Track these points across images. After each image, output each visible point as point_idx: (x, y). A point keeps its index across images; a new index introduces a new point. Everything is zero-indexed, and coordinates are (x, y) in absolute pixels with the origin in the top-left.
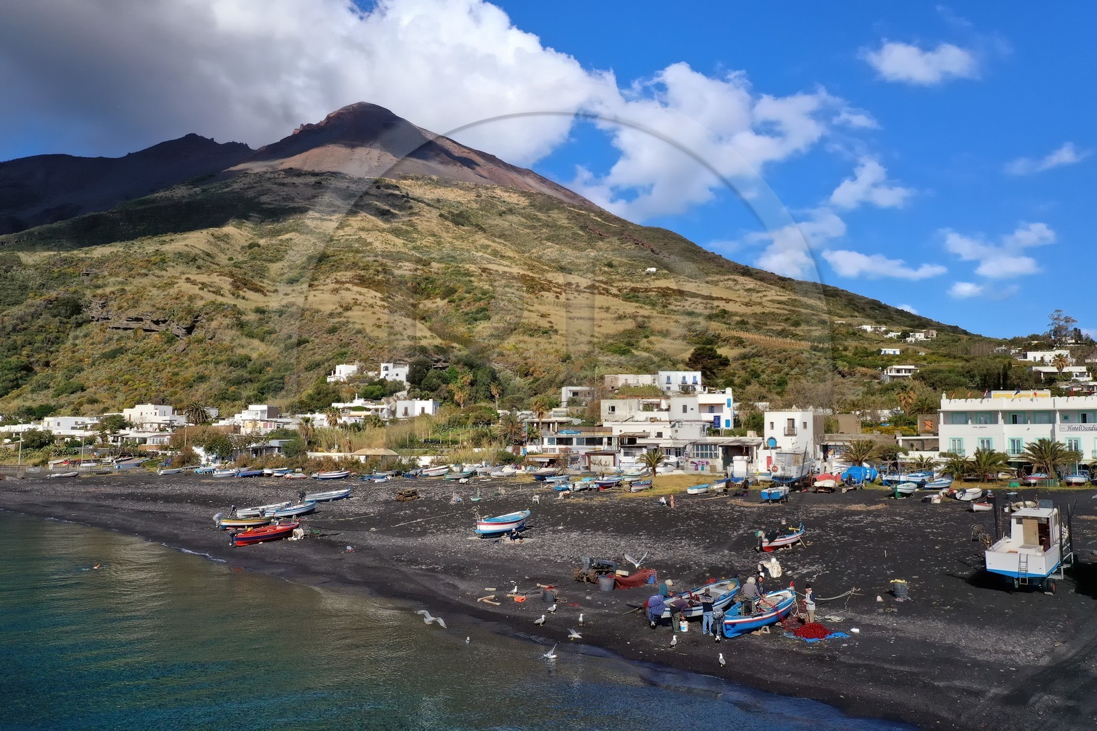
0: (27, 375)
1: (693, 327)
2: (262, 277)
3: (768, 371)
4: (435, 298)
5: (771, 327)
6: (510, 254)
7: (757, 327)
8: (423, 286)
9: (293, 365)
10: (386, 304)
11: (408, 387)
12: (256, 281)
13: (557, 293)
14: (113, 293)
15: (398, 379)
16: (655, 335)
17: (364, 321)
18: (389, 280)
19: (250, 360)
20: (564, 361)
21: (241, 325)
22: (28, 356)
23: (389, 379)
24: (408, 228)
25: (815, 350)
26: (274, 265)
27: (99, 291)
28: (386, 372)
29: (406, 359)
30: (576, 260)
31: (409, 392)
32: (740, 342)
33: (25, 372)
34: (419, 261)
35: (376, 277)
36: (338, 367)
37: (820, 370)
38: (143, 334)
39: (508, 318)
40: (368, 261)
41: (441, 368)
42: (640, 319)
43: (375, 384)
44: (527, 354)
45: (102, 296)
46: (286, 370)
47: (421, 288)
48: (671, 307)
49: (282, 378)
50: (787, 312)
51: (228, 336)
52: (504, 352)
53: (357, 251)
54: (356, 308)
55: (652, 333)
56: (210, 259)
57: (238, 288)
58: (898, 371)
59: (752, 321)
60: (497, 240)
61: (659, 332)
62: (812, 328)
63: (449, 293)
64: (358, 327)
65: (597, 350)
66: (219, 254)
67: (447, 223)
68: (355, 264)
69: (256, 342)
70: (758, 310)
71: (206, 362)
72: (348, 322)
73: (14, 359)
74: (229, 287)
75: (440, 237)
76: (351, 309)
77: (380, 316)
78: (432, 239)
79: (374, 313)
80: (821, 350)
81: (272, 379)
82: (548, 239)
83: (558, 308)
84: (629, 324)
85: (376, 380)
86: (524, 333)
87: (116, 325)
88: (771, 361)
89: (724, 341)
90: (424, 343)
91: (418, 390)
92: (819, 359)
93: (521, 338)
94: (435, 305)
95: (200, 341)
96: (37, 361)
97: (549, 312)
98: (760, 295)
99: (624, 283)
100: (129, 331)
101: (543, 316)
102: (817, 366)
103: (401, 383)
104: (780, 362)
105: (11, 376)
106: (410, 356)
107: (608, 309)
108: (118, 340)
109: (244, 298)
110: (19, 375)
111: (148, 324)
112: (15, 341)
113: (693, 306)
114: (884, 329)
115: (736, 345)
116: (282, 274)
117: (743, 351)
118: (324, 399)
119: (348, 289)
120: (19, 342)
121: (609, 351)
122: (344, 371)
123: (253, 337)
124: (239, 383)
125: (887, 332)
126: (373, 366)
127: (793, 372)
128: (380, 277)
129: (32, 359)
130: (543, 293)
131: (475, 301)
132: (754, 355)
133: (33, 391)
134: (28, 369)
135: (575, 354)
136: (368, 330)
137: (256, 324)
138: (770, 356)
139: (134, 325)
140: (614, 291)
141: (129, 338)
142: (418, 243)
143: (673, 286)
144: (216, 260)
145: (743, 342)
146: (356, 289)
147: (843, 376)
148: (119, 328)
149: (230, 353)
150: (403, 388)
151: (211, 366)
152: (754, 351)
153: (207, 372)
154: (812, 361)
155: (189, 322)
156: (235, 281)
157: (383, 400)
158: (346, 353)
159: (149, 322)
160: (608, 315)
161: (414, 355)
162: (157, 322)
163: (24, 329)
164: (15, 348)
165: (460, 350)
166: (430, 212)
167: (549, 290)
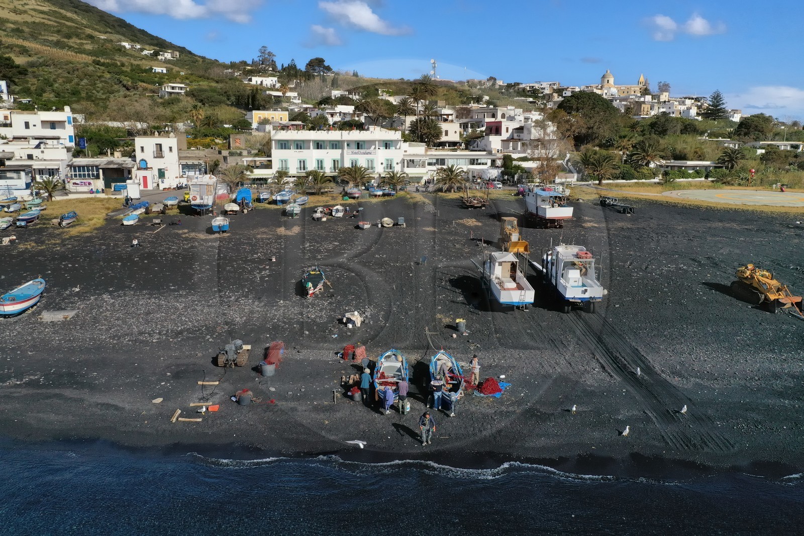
3: (61, 80)
5: (46, 38)
7: (34, 36)
25: (98, 64)
32: (24, 51)
37: (106, 82)
50: (56, 24)
58: (173, 88)
59: (26, 30)
62: (82, 41)
70: (28, 18)
80: (103, 64)
88: (60, 71)
92: (103, 73)
102: (103, 79)
104: (69, 73)
114: (138, 46)
117: (30, 59)
125: (142, 50)
127: (82, 83)
132: (41, 65)
138: (59, 66)
145: (27, 51)
147: (128, 89)
152: (41, 60)
154: (99, 74)
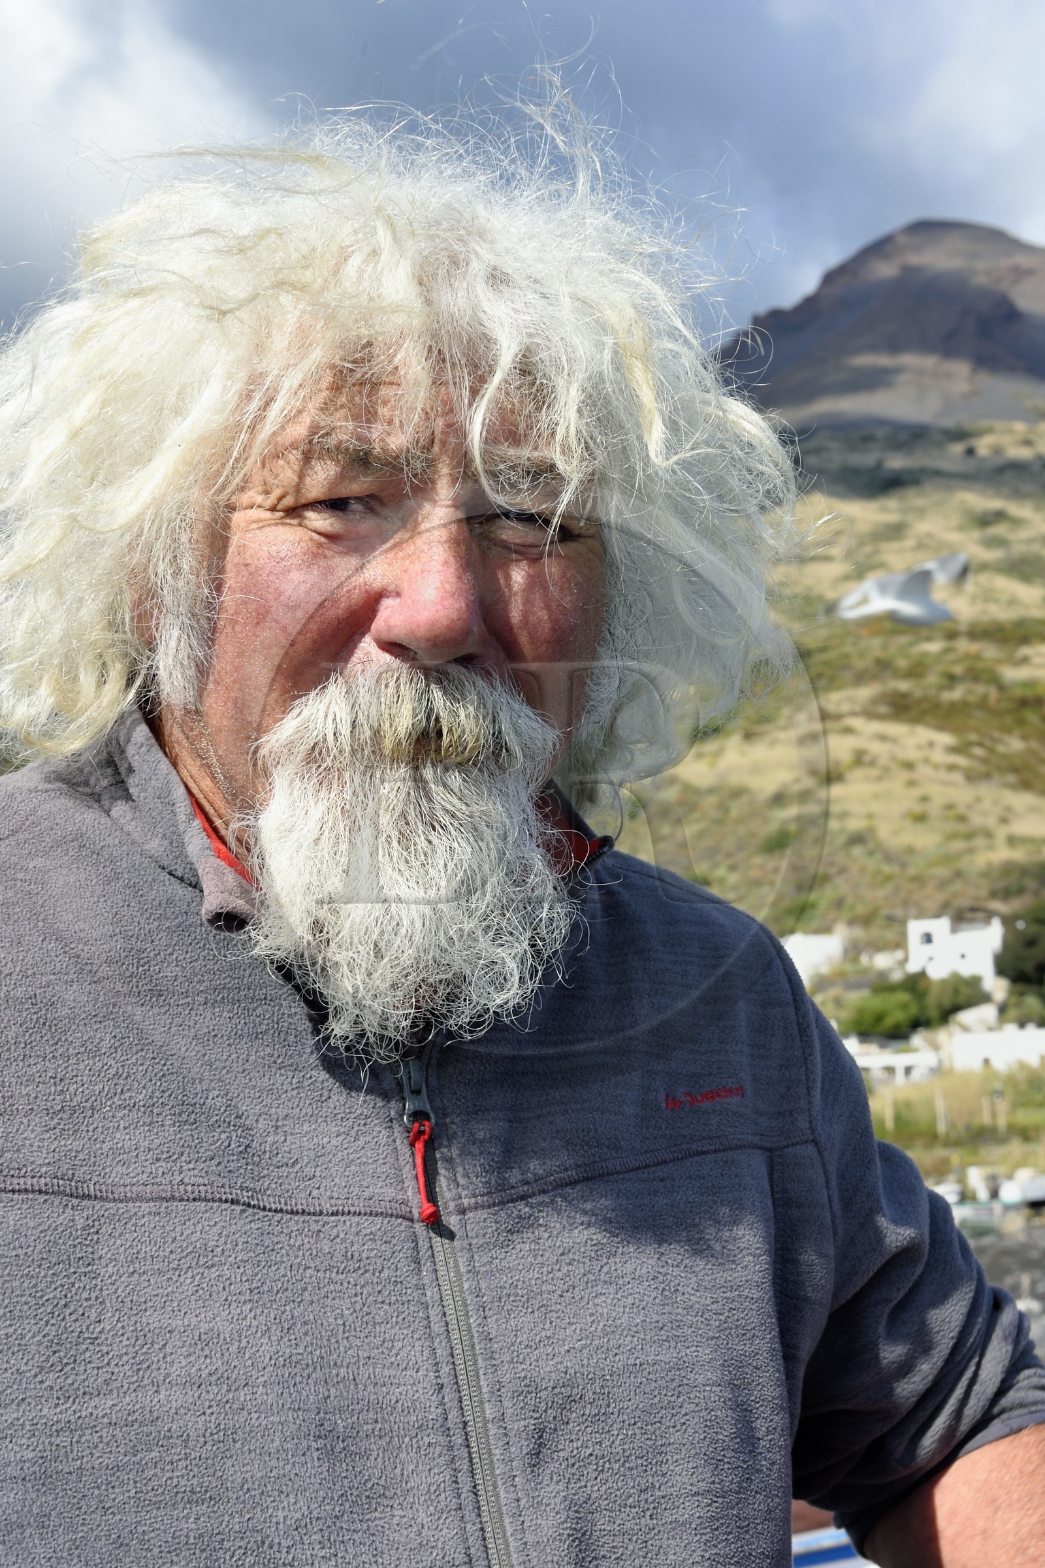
10: (961, 761)
11: (1000, 995)
15: (966, 971)
17: (876, 807)
23: (937, 971)
28: (929, 950)
31: (1003, 1009)
35: (946, 695)
40: (925, 654)
43: (891, 988)
54: (859, 773)
64: (855, 825)
68: (883, 666)
72: (826, 815)
76: (841, 778)
77: (933, 790)
79: (912, 783)
85: (897, 976)
91: (1034, 1000)
103: (975, 981)
106: (1006, 894)
119: (848, 731)
126: (889, 935)
128: (957, 695)
136: (884, 832)
146: (877, 727)
150: (985, 998)
157: (917, 1041)
158: (813, 906)
161: (1020, 891)
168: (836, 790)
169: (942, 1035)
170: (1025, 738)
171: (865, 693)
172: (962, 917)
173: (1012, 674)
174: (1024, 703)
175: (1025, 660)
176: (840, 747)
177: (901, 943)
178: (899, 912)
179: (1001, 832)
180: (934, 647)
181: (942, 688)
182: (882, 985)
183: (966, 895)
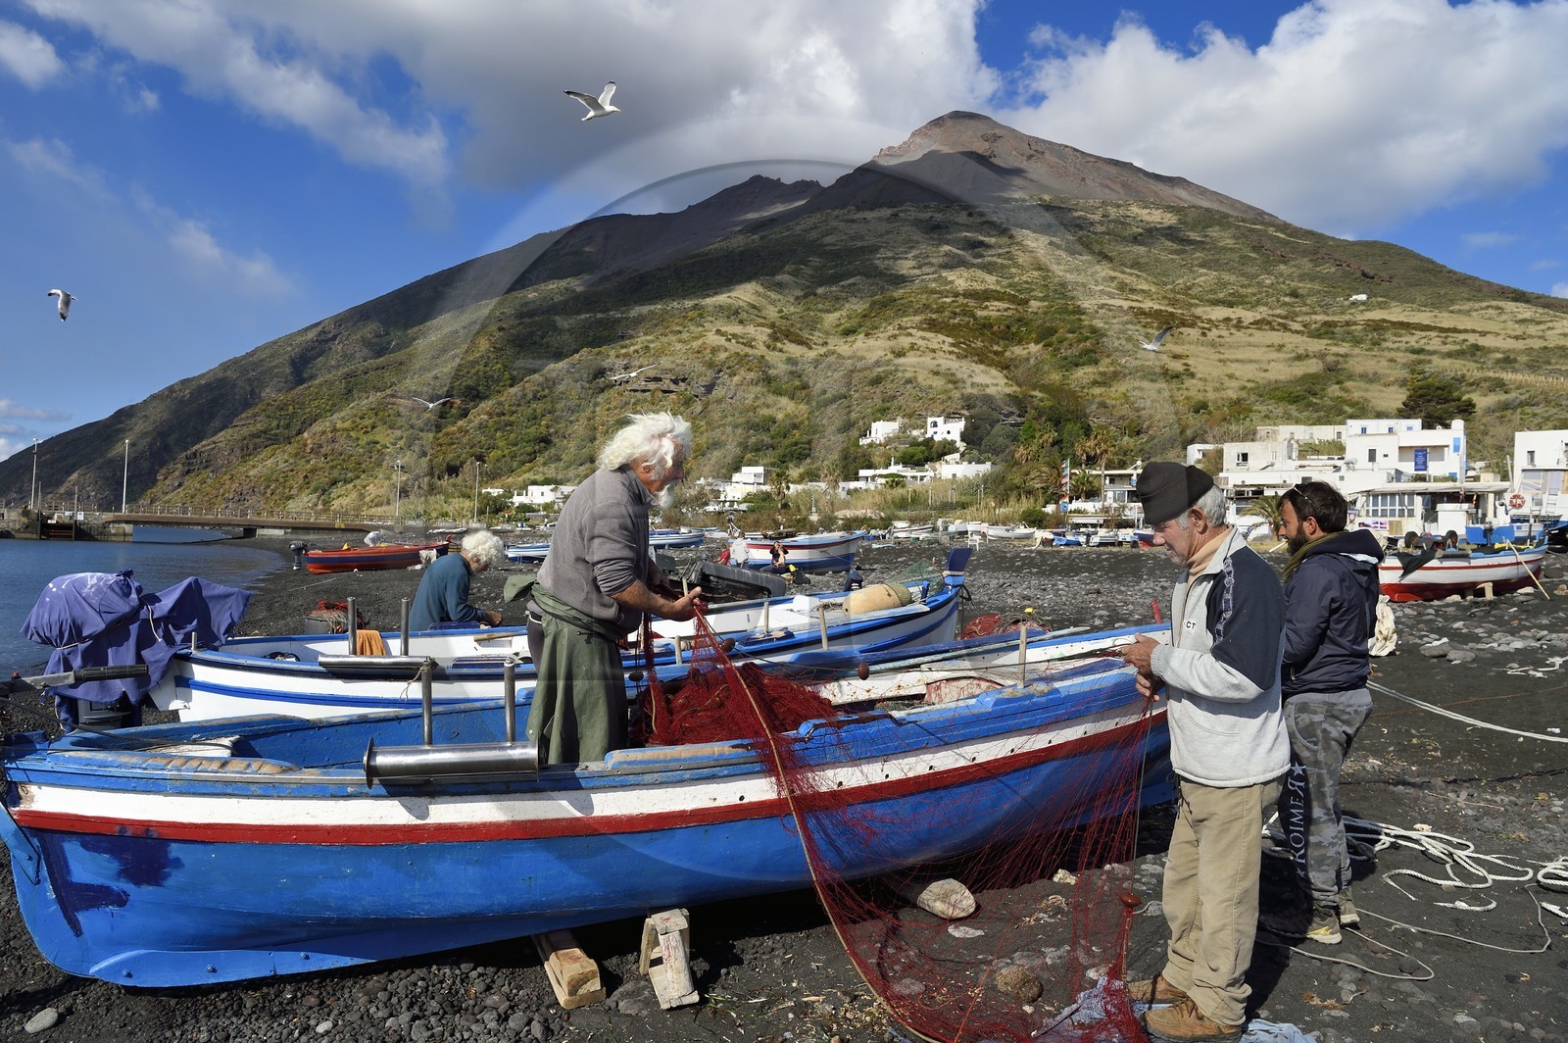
0: (546, 449)
1: (1420, 367)
2: (813, 329)
4: (1028, 343)
5: (1558, 366)
6: (1145, 287)
7: (1533, 367)
8: (1014, 329)
9: (824, 426)
10: (955, 350)
11: (962, 449)
12: (805, 334)
13: (1203, 328)
14: (637, 351)
15: (949, 438)
16: (1353, 380)
17: (918, 368)
18: (969, 322)
19: (775, 422)
20: (1197, 411)
21: (768, 380)
22: (548, 427)
23: (937, 438)
24: (1005, 262)
26: (831, 315)
27: (623, 351)
28: (935, 429)
29: (963, 412)
30: (1241, 290)
31: (962, 455)
33: (542, 445)
34: (1012, 299)
35: (951, 321)
36: (875, 426)
38: (660, 394)
39: (1124, 361)
40: (945, 303)
41: (1012, 425)
42: (1330, 359)
43: (918, 444)
44: (1140, 404)
45: (625, 355)
46: (815, 433)
47: (1009, 333)
48: (1385, 345)
49: (809, 442)
51: (750, 395)
52: (1108, 401)
53: (933, 292)
54: (912, 353)
55: (1350, 378)
56: (756, 312)
57: (776, 339)
59: (1523, 359)
60: (1128, 270)
61: (1361, 376)
63: (1045, 335)
64: (908, 375)
65: (1253, 398)
66: (768, 307)
67: (1058, 252)
68: (926, 307)
69: (784, 401)
70: (1537, 344)
71: (724, 425)
72: (896, 370)
73: (532, 430)
74: (765, 338)
75: (1048, 271)
76: (904, 355)
77: (942, 361)
78: (1036, 273)
79: (934, 358)
81: (796, 444)
82: (1202, 266)
83: (1202, 349)
84: (1313, 366)
85: (921, 439)
86: (1143, 378)
87: (635, 387)
88: (1555, 411)
89: (1472, 384)
90: (991, 391)
91: (975, 452)
93: (1137, 384)
94: (1026, 352)
95: (719, 401)
96: (556, 432)
97: (1187, 353)
98: (1542, 327)
99: (1313, 317)
100: (647, 394)
101: (1176, 357)
103: (953, 442)
105: (529, 449)
106: (968, 407)
107: (1280, 347)
108: (634, 404)
109: (781, 350)
110: (537, 447)
111: (667, 384)
112: (535, 411)
113: (1423, 341)
115: (1491, 390)
116: (838, 326)
118: (852, 463)
119: (910, 335)
120: (538, 411)
121: (1273, 398)
122: (882, 430)
123: (781, 395)
124: (758, 450)
126: (919, 422)
128: (956, 321)
129: (552, 430)
130: (1182, 330)
131: (1079, 341)
132: (1522, 404)
133: (545, 464)
134: (546, 441)
135: (1215, 402)
136: (920, 379)
137: (786, 379)
138: (1553, 403)
139: (652, 386)
140: (1296, 326)
141: (645, 400)
142: (1017, 279)
143: (1393, 318)
144: (763, 313)
145: (1504, 385)
146: (921, 333)
148: (635, 391)
149: (751, 414)
150: (957, 450)
151: (729, 429)
152: (1523, 398)
153: (723, 438)
155: (709, 379)
156: (775, 332)
157: (927, 466)
158: (889, 409)
159: (667, 381)
160: (1281, 355)
161: (975, 407)
162: (675, 382)
163: (545, 396)
164: (535, 418)
165: (1042, 400)
166: (1037, 240)
167: (1192, 325)
168: (902, 360)
169: (937, 465)
170: (982, 341)
171: (918, 318)
172: (950, 416)
173: (980, 313)
174: (984, 326)
175: (986, 307)
176: (904, 341)
177: (923, 426)
178: (924, 413)
179: (969, 382)
180: (948, 300)
181: (950, 318)
182: (914, 443)
183: (952, 407)
